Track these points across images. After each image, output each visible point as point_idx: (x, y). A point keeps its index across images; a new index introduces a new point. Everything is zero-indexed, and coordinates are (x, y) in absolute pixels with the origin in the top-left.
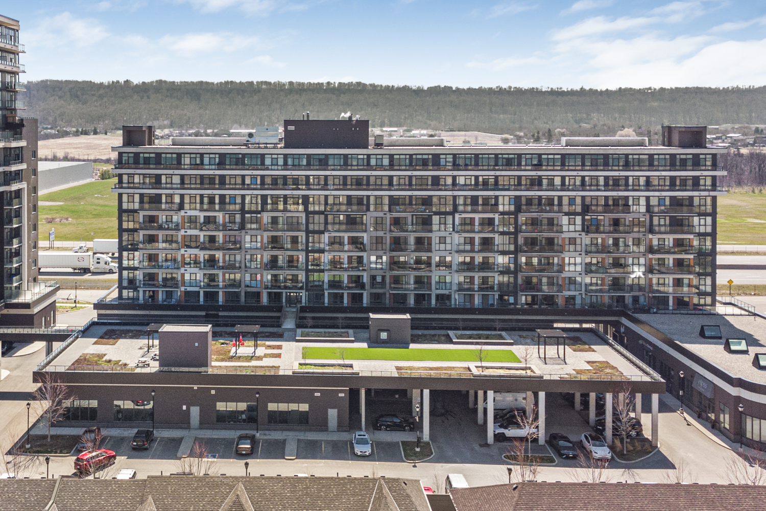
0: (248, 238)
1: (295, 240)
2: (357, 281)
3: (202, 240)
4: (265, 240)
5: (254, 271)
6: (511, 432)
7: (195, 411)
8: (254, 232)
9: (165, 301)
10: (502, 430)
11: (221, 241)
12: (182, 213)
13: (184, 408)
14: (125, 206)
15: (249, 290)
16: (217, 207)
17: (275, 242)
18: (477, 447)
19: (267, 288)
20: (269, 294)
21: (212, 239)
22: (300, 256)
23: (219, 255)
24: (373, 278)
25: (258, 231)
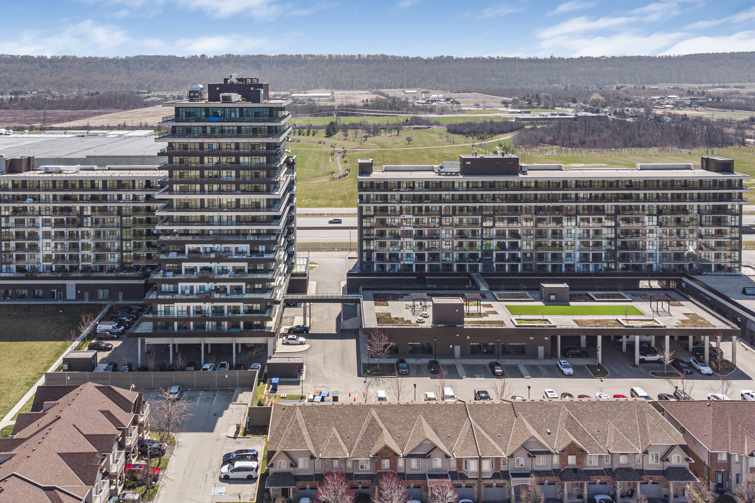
0: (444, 232)
1: (474, 232)
2: (514, 257)
3: (414, 233)
4: (455, 233)
5: (447, 252)
6: (649, 358)
7: (457, 349)
8: (447, 228)
9: (391, 270)
10: (643, 357)
11: (426, 234)
12: (402, 216)
13: (451, 346)
14: (364, 213)
15: (444, 262)
16: (424, 213)
17: (461, 234)
18: (631, 367)
19: (456, 262)
20: (458, 265)
21: (420, 233)
22: (477, 243)
23: (426, 242)
24: (525, 254)
25: (451, 227)
